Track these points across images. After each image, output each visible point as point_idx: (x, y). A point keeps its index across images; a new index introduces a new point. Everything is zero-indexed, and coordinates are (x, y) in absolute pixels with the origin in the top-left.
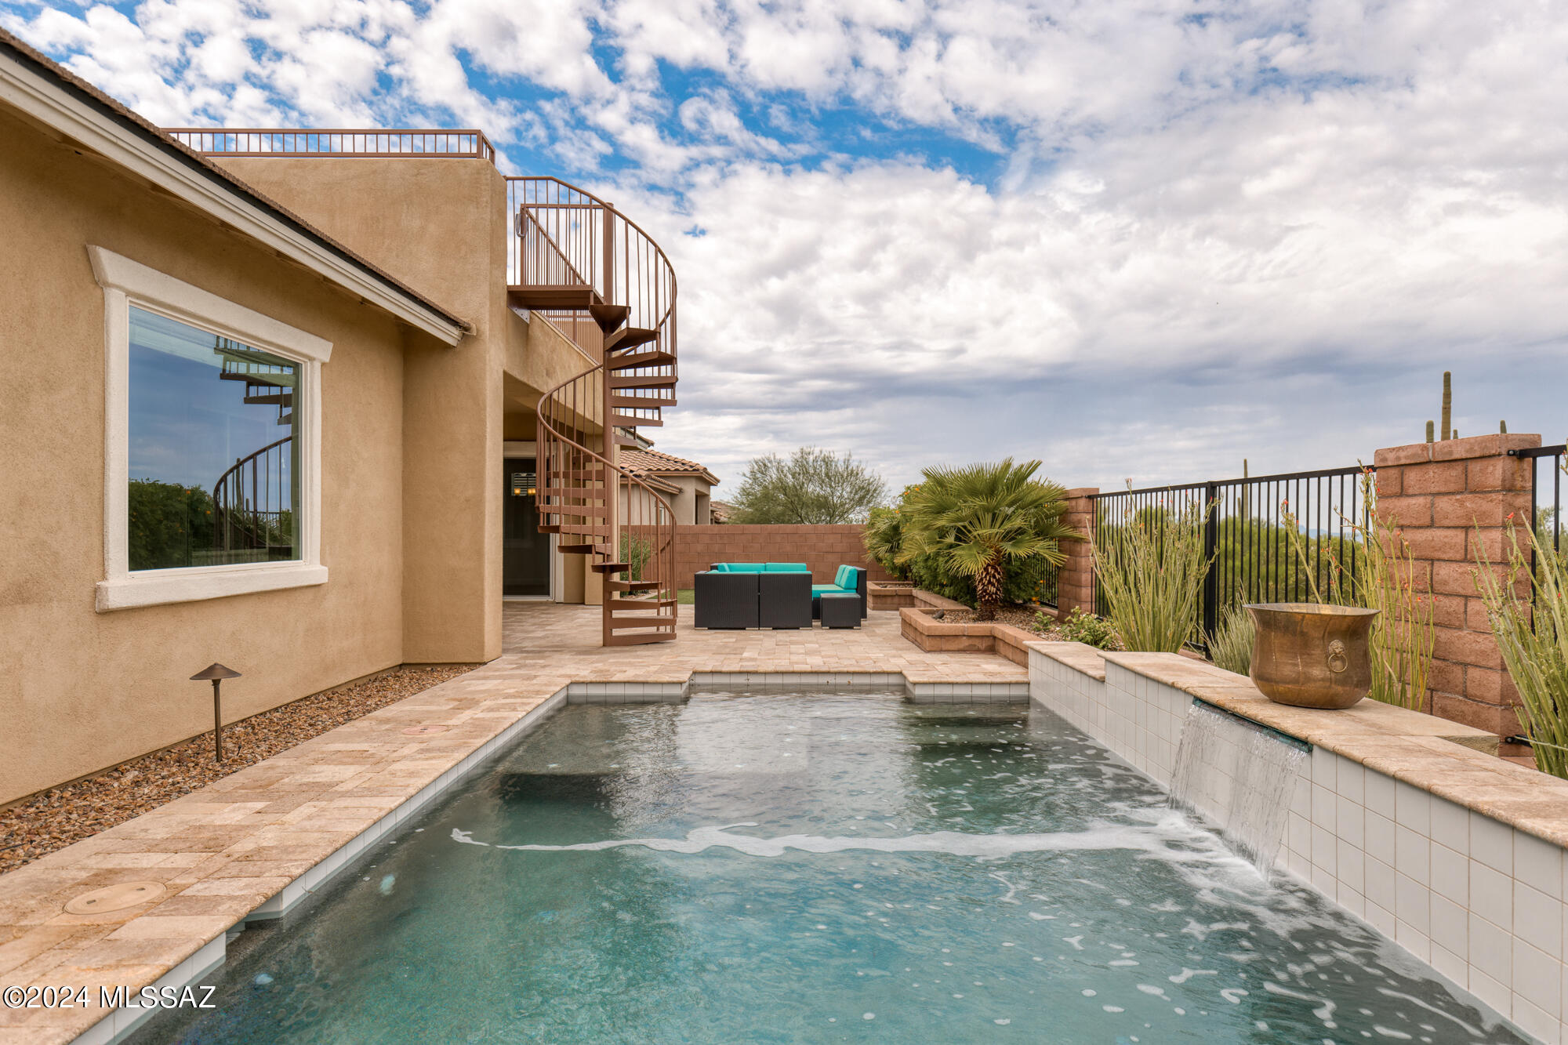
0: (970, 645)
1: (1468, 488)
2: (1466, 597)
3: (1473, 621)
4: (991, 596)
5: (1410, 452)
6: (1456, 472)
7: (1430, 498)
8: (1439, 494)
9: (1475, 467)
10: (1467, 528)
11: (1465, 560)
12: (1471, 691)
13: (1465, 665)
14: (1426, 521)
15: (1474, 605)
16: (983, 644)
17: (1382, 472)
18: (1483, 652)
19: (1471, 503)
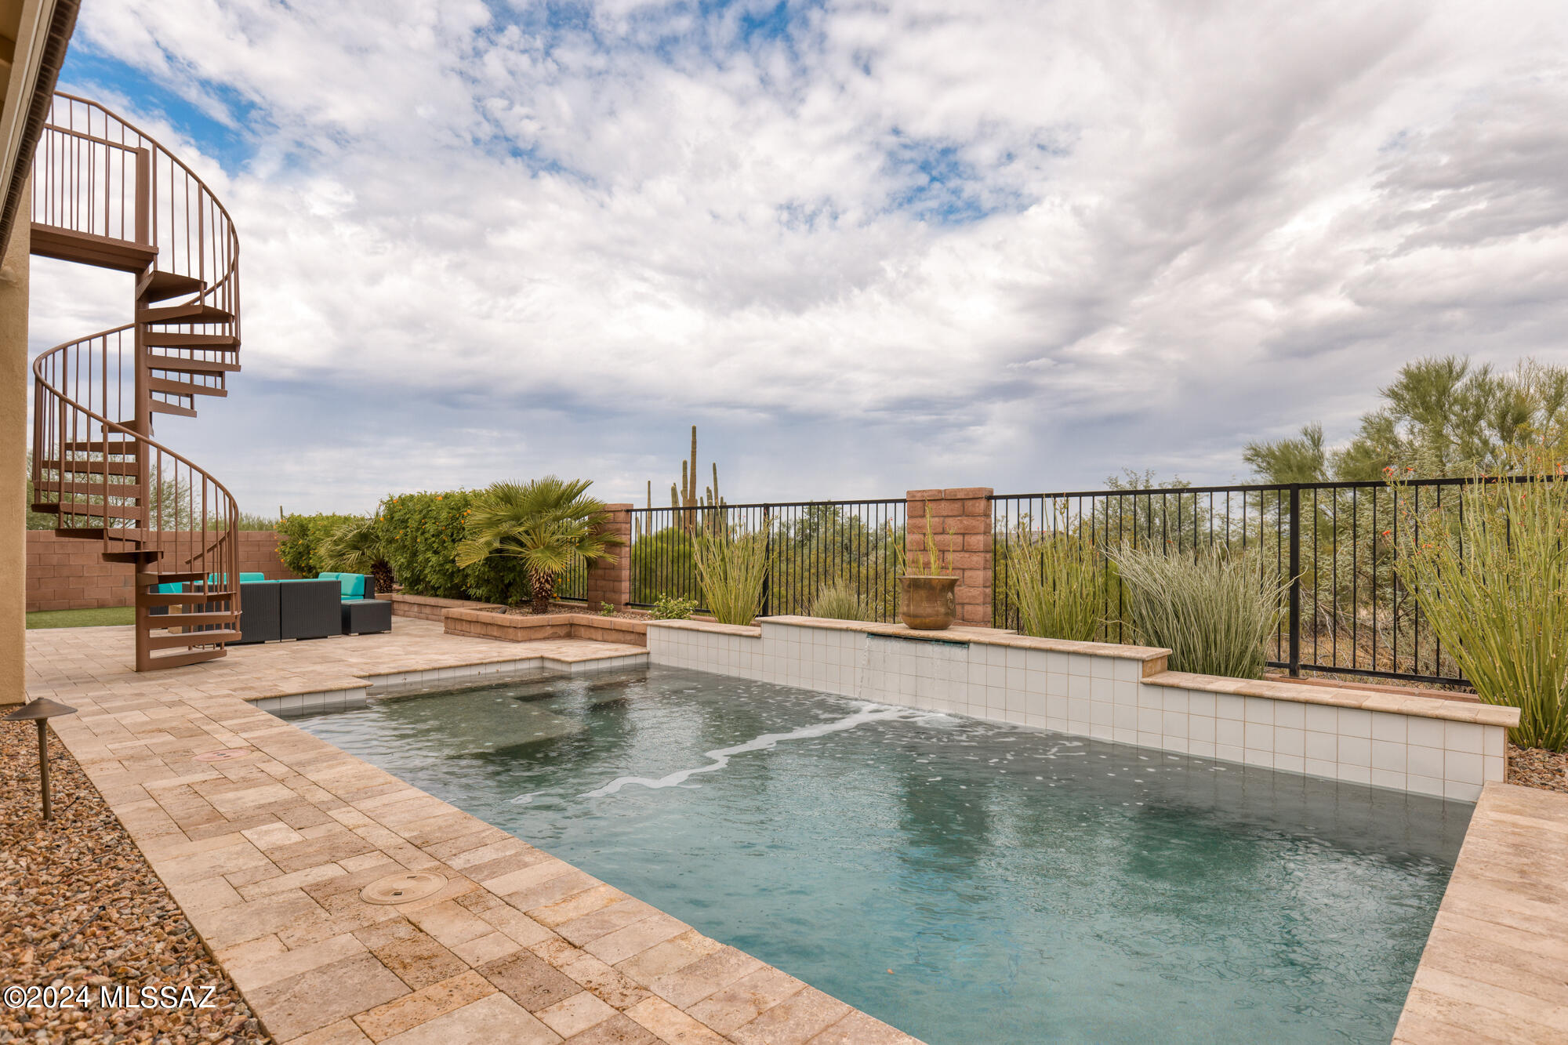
0: (553, 633)
1: (964, 513)
2: (964, 570)
3: (967, 581)
4: (546, 592)
5: (930, 493)
6: (958, 505)
7: (942, 519)
8: (948, 516)
9: (970, 503)
10: (963, 534)
11: (963, 550)
12: (966, 617)
13: (963, 604)
14: (941, 530)
15: (968, 574)
16: (562, 631)
17: (911, 503)
18: (973, 597)
19: (967, 521)
